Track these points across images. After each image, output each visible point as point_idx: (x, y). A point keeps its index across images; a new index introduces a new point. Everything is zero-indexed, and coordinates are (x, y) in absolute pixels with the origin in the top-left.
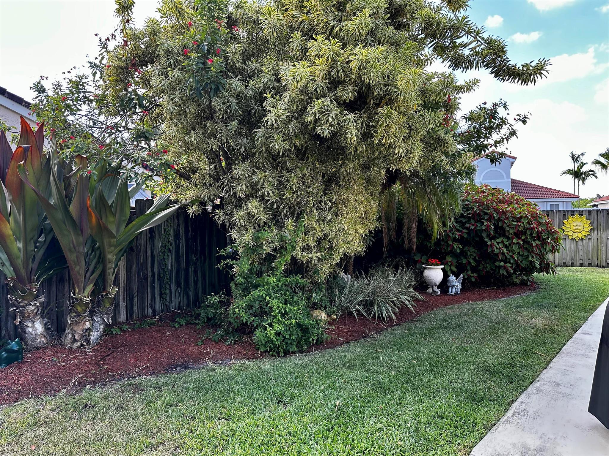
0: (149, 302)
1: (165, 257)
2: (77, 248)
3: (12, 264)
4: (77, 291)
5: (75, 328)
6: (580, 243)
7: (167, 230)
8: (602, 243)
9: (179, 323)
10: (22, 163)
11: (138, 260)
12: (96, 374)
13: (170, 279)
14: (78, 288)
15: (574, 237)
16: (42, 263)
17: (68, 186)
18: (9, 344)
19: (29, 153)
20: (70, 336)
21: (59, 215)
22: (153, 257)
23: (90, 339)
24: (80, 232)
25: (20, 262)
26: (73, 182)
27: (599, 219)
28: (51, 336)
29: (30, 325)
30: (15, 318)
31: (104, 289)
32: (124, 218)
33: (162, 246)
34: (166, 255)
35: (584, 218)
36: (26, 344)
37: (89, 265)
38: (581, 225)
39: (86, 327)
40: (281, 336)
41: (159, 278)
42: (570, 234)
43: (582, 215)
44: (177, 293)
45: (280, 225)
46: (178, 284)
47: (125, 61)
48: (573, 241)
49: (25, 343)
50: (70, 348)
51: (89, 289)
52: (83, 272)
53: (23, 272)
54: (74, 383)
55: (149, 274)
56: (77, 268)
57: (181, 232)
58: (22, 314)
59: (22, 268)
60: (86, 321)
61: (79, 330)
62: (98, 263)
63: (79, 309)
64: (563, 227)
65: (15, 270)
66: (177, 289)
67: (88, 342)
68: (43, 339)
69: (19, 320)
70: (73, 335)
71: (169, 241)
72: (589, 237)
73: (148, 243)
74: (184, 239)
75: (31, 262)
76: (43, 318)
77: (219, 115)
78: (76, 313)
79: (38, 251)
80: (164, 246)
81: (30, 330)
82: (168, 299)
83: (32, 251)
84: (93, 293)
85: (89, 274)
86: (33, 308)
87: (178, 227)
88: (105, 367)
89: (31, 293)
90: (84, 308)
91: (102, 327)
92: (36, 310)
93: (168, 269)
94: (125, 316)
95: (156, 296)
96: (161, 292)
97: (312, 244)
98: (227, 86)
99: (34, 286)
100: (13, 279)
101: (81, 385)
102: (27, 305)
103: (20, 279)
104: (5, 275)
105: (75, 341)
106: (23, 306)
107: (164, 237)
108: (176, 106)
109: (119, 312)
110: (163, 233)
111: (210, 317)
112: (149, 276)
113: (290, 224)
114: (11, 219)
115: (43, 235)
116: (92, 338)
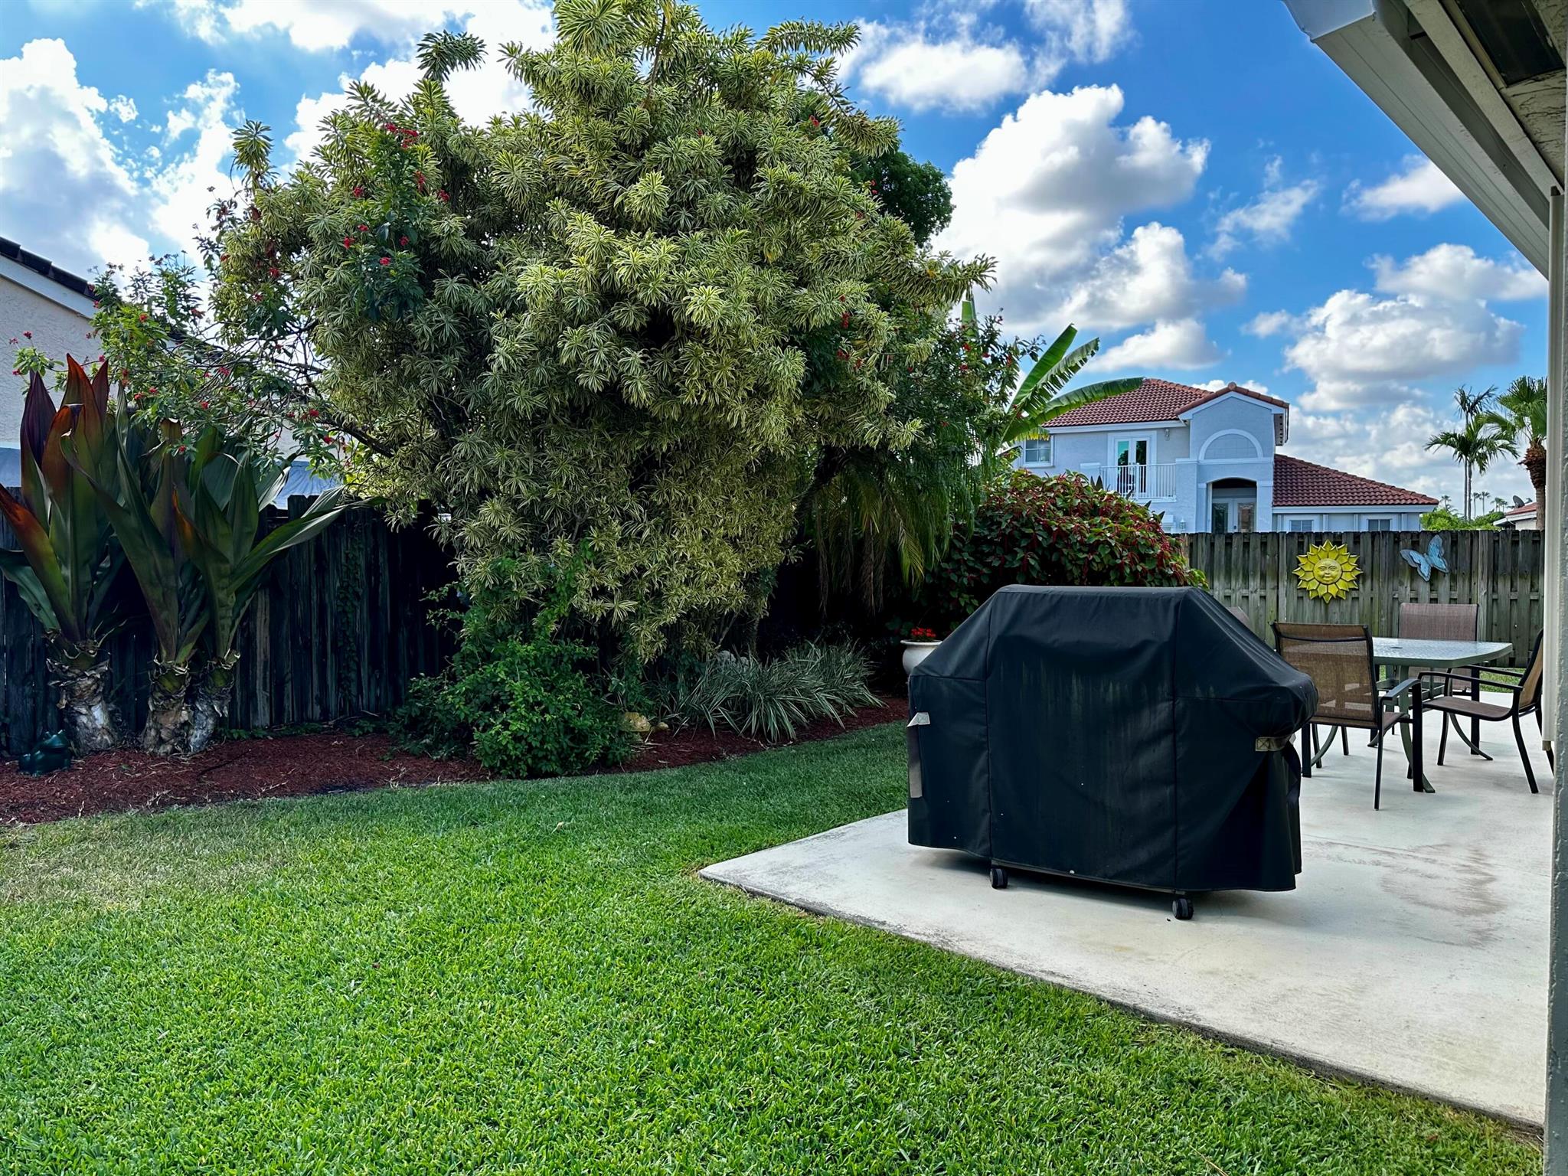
0: (316, 692)
1: (347, 609)
2: (164, 579)
3: (55, 607)
4: (164, 654)
5: (162, 720)
6: (1335, 608)
7: (351, 556)
8: (1381, 608)
9: (361, 728)
10: (68, 434)
11: (294, 612)
12: (191, 791)
13: (359, 653)
14: (167, 649)
15: (1321, 593)
16: (105, 606)
17: (145, 472)
18: (48, 738)
19: (81, 415)
20: (153, 733)
21: (133, 521)
22: (322, 608)
23: (189, 741)
24: (168, 552)
25: (66, 602)
26: (154, 465)
27: (1376, 553)
28: (121, 734)
29: (84, 711)
30: (59, 698)
31: (215, 654)
32: (248, 530)
33: (342, 587)
34: (349, 604)
35: (1344, 552)
36: (77, 746)
37: (187, 610)
38: (1335, 568)
39: (182, 720)
40: (523, 742)
41: (336, 650)
42: (1312, 586)
43: (1339, 544)
44: (373, 681)
45: (542, 546)
46: (375, 663)
47: (257, 247)
48: (1318, 604)
49: (75, 743)
50: (153, 755)
51: (186, 651)
52: (174, 622)
53: (72, 618)
54: (154, 803)
55: (315, 641)
56: (164, 615)
57: (381, 560)
58: (71, 691)
59: (70, 612)
60: (180, 709)
61: (169, 722)
62: (201, 608)
63: (168, 686)
64: (1296, 572)
65: (60, 617)
66: (373, 672)
67: (186, 747)
68: (106, 737)
69: (64, 702)
70: (158, 732)
71: (356, 579)
72: (1354, 594)
73: (314, 579)
74: (387, 573)
75: (86, 604)
76: (108, 702)
77: (424, 344)
78: (163, 692)
79: (99, 585)
80: (344, 588)
81: (84, 719)
82: (354, 690)
83: (88, 583)
84: (195, 662)
85: (186, 625)
86: (90, 682)
87: (375, 550)
88: (208, 783)
89: (86, 656)
90: (176, 684)
91: (211, 721)
92: (94, 687)
93: (354, 631)
94: (268, 716)
95: (329, 683)
96: (340, 675)
97: (611, 583)
98: (436, 293)
99: (90, 645)
100: (55, 632)
101: (164, 804)
102: (78, 676)
103: (67, 631)
104: (42, 625)
105: (161, 741)
106: (72, 679)
107: (344, 569)
108: (339, 331)
109: (256, 710)
110: (343, 561)
111: (413, 715)
112: (314, 644)
113: (562, 546)
114: (52, 527)
115: (108, 557)
116: (193, 740)
